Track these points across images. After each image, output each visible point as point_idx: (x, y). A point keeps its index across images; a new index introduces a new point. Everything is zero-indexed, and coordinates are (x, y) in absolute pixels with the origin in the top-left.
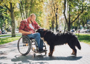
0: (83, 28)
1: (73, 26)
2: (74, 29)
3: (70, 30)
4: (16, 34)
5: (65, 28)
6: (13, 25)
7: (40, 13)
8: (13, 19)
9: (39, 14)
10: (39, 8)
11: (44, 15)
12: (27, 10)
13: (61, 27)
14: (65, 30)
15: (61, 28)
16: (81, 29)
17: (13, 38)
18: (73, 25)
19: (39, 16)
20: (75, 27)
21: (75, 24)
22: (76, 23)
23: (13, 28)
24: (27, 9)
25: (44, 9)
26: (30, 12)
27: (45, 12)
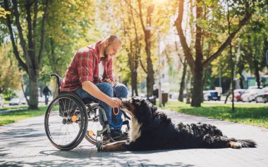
0: (256, 83)
1: (215, 76)
2: (219, 90)
3: (204, 92)
5: (182, 85)
7: (82, 25)
9: (80, 27)
10: (80, 5)
11: (95, 30)
13: (165, 82)
14: (181, 92)
15: (168, 84)
16: (247, 88)
18: (215, 71)
19: (78, 36)
20: (222, 78)
21: (223, 66)
22: (225, 61)
25: (97, 9)
26: (45, 22)
27: (102, 19)
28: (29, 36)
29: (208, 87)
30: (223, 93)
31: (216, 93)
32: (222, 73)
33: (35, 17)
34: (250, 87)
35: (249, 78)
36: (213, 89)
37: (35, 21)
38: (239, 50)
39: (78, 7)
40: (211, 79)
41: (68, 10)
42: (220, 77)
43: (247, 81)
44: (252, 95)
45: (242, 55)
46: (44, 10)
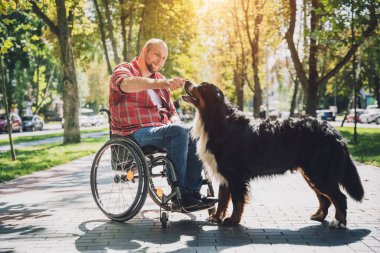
0: (376, 102)
1: (329, 94)
2: (333, 109)
3: (318, 111)
4: (82, 129)
5: (293, 104)
6: (70, 93)
7: (183, 40)
8: (67, 66)
9: (181, 42)
10: (179, 17)
11: (200, 45)
12: (127, 28)
13: (274, 99)
14: (292, 111)
15: (277, 102)
16: (365, 108)
17: (71, 148)
18: (329, 89)
19: (178, 51)
20: (338, 97)
21: (339, 83)
22: (342, 79)
23: (68, 104)
24: (130, 24)
25: (201, 22)
26: (141, 37)
27: (207, 33)
28: (125, 53)
29: (322, 106)
30: (339, 112)
31: (331, 113)
32: (338, 91)
33: (130, 31)
34: (369, 107)
35: (367, 97)
36: (327, 108)
37: (130, 36)
38: (359, 66)
39: (176, 18)
40: (325, 97)
41: (166, 23)
42: (335, 95)
43: (366, 100)
44: (372, 116)
45: (362, 71)
46: (141, 23)
